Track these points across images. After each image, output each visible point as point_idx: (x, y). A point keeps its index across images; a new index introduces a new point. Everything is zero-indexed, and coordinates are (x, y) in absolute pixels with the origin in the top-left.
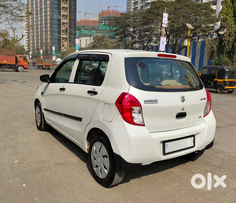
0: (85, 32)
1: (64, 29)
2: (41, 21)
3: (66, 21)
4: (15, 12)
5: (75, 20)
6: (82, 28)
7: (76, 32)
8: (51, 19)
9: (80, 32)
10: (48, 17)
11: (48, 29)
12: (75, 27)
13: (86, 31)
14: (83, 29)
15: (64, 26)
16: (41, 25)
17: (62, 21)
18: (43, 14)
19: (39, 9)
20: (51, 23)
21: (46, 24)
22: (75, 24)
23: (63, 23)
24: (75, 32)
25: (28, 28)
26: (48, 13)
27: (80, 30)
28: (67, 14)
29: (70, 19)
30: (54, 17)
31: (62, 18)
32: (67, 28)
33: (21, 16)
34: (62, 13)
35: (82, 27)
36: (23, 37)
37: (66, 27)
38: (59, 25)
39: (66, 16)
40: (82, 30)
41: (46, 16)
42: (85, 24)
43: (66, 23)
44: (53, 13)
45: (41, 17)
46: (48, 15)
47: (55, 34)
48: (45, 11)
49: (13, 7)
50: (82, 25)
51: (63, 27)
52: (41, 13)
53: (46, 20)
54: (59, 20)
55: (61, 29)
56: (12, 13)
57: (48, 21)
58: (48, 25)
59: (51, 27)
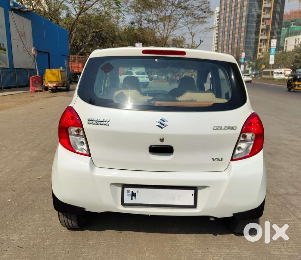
0: (295, 29)
1: (264, 27)
2: (235, 20)
3: (267, 16)
4: (196, 13)
5: (282, 12)
6: (292, 23)
7: (281, 30)
8: (248, 16)
9: (288, 30)
10: (244, 14)
11: (243, 29)
12: (280, 23)
13: (298, 26)
14: (294, 24)
15: (264, 23)
16: (234, 25)
17: (263, 16)
18: (239, 11)
19: (233, 5)
20: (248, 22)
21: (241, 23)
22: (281, 19)
23: (264, 19)
24: (279, 30)
25: (218, 31)
26: (245, 8)
27: (288, 26)
28: (271, 6)
29: (274, 12)
30: (252, 12)
31: (263, 12)
32: (269, 26)
33: (203, 18)
34: (264, 6)
35: (292, 21)
36: (201, 42)
37: (267, 24)
38: (258, 22)
39: (269, 9)
40: (292, 26)
41: (241, 13)
42: (297, 17)
43: (268, 19)
44: (251, 8)
45: (235, 14)
46: (244, 11)
47: (250, 35)
48: (241, 7)
49: (194, 8)
50: (293, 18)
51: (263, 25)
52: (236, 10)
53: (241, 18)
54: (259, 16)
55: (260, 28)
56: (193, 15)
57: (244, 19)
58: (243, 24)
59: (247, 26)
